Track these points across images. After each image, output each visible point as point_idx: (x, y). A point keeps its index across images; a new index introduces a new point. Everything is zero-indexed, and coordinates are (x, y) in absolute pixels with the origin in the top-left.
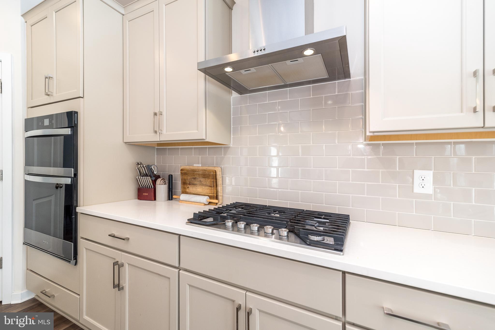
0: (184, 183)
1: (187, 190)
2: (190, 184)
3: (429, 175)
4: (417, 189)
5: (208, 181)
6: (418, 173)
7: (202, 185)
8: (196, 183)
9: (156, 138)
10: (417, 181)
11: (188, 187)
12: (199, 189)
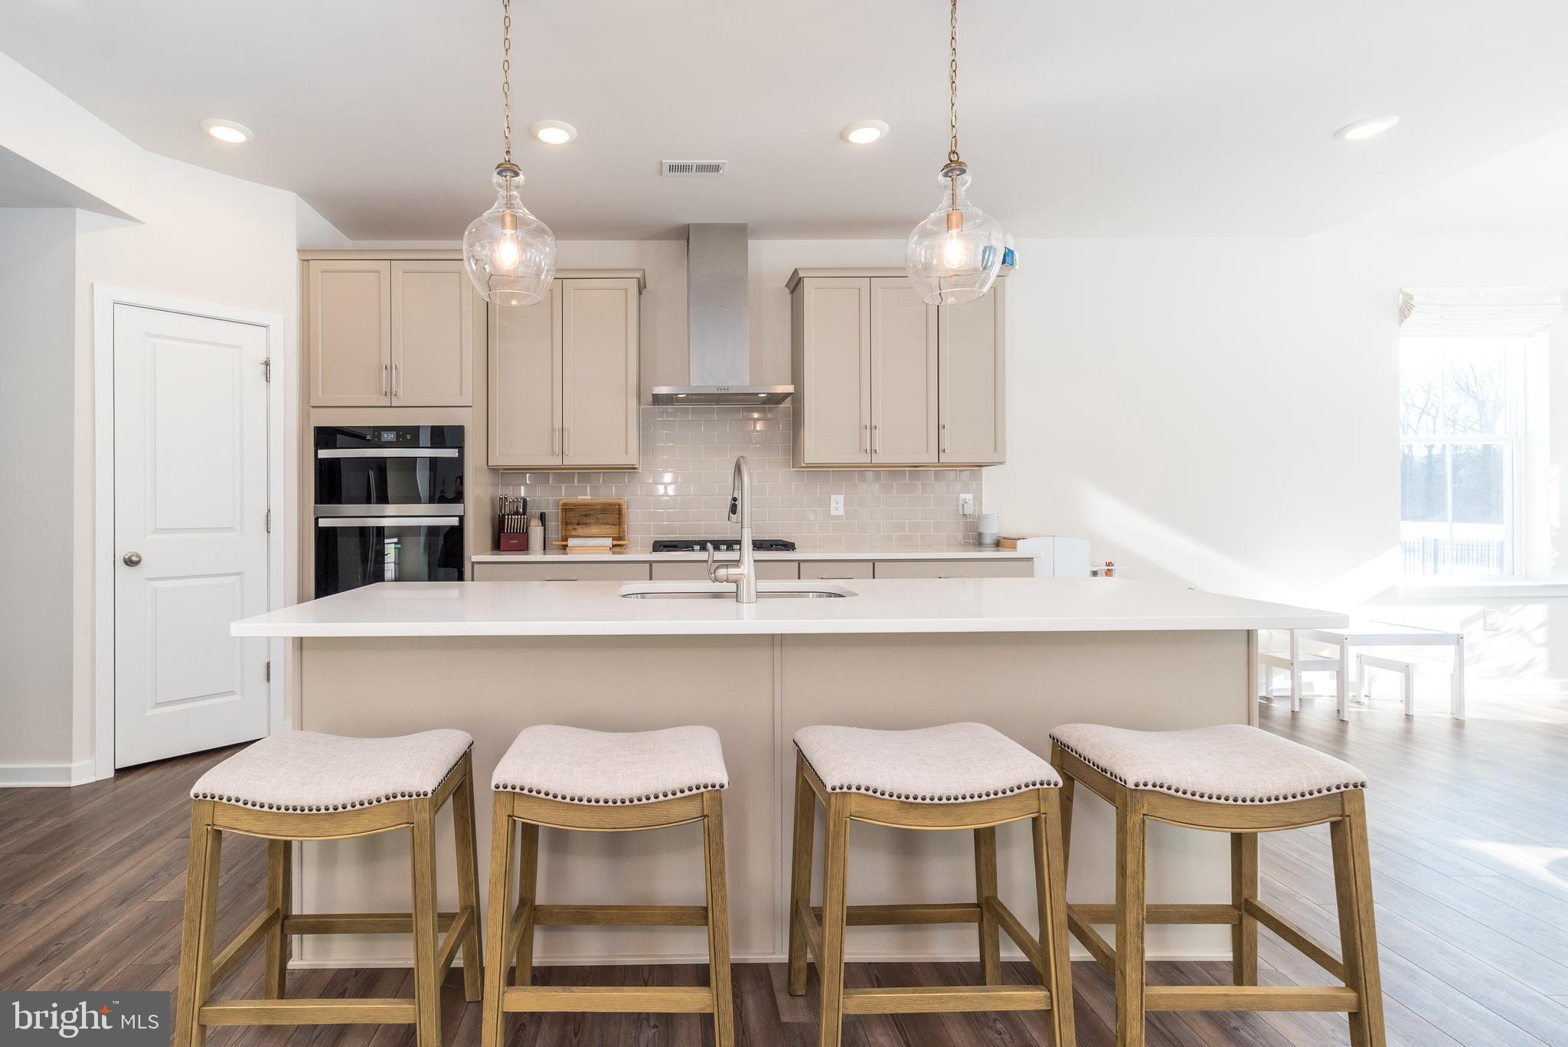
0: (566, 523)
1: (574, 533)
2: (578, 524)
3: (841, 498)
4: (833, 513)
5: (612, 518)
6: (833, 497)
7: (598, 523)
8: (589, 521)
9: (556, 461)
10: (833, 505)
11: (575, 529)
12: (594, 530)
